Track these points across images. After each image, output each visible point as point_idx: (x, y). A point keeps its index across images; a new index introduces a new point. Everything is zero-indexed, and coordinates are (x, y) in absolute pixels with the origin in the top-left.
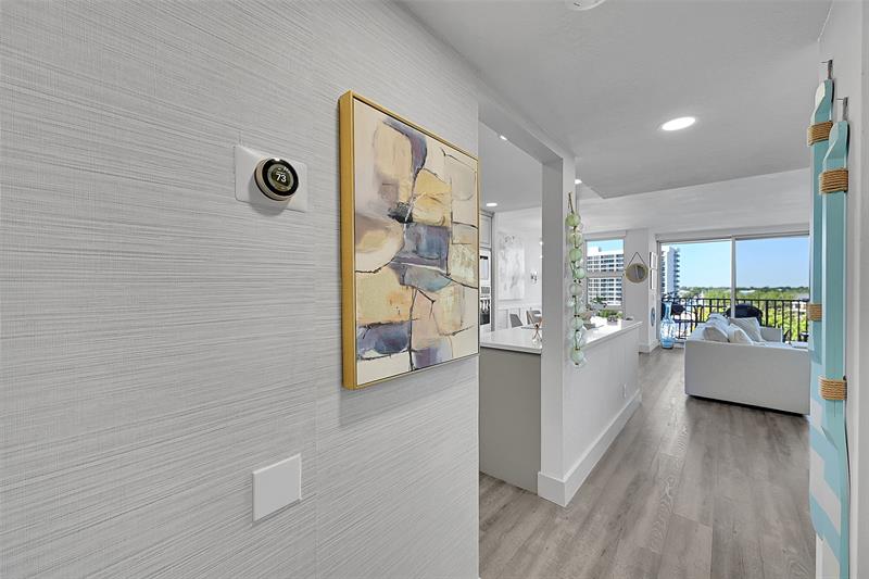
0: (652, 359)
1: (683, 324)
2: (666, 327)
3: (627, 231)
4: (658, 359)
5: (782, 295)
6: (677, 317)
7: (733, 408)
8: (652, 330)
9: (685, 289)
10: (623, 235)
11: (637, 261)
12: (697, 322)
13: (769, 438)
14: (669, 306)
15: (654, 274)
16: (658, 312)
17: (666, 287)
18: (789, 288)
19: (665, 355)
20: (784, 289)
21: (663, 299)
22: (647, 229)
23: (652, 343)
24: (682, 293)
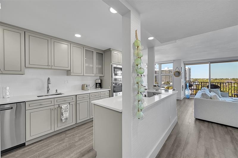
0: (182, 102)
1: (192, 90)
2: (187, 91)
3: (174, 60)
4: (185, 102)
5: (221, 81)
6: (190, 88)
7: (213, 125)
8: (182, 92)
9: (192, 79)
10: (173, 62)
11: (177, 70)
12: (197, 89)
13: (232, 142)
14: (188, 84)
15: (183, 74)
16: (184, 87)
17: (187, 79)
18: (223, 79)
19: (187, 101)
20: (221, 79)
21: (186, 82)
22: (180, 60)
23: (182, 97)
24: (192, 80)
